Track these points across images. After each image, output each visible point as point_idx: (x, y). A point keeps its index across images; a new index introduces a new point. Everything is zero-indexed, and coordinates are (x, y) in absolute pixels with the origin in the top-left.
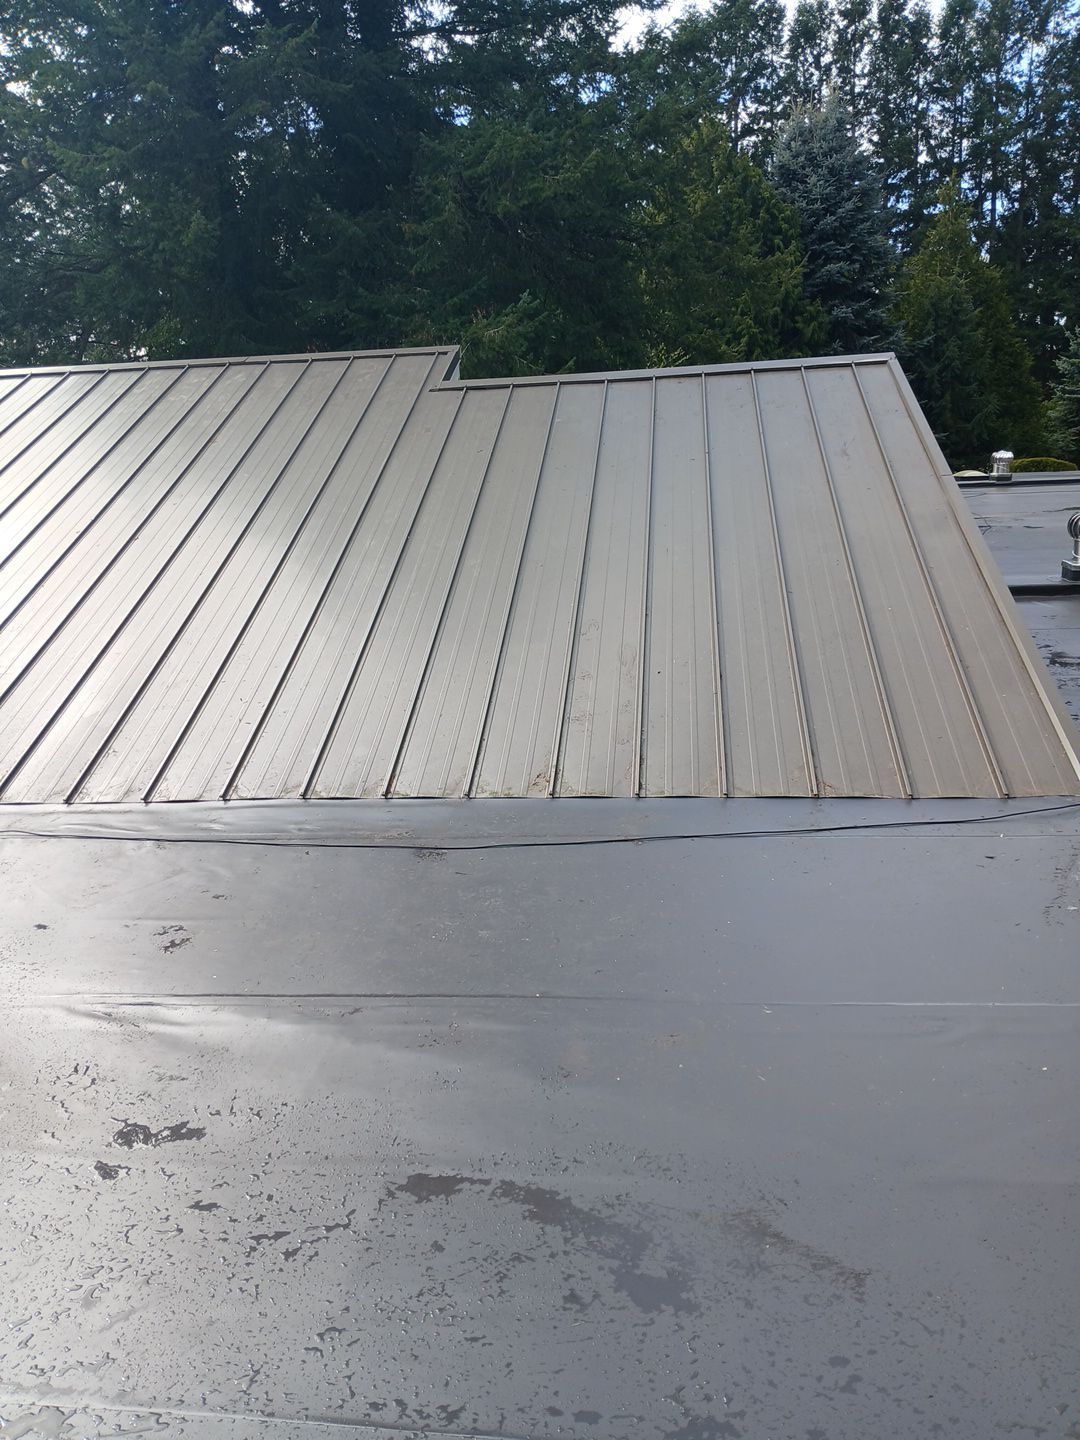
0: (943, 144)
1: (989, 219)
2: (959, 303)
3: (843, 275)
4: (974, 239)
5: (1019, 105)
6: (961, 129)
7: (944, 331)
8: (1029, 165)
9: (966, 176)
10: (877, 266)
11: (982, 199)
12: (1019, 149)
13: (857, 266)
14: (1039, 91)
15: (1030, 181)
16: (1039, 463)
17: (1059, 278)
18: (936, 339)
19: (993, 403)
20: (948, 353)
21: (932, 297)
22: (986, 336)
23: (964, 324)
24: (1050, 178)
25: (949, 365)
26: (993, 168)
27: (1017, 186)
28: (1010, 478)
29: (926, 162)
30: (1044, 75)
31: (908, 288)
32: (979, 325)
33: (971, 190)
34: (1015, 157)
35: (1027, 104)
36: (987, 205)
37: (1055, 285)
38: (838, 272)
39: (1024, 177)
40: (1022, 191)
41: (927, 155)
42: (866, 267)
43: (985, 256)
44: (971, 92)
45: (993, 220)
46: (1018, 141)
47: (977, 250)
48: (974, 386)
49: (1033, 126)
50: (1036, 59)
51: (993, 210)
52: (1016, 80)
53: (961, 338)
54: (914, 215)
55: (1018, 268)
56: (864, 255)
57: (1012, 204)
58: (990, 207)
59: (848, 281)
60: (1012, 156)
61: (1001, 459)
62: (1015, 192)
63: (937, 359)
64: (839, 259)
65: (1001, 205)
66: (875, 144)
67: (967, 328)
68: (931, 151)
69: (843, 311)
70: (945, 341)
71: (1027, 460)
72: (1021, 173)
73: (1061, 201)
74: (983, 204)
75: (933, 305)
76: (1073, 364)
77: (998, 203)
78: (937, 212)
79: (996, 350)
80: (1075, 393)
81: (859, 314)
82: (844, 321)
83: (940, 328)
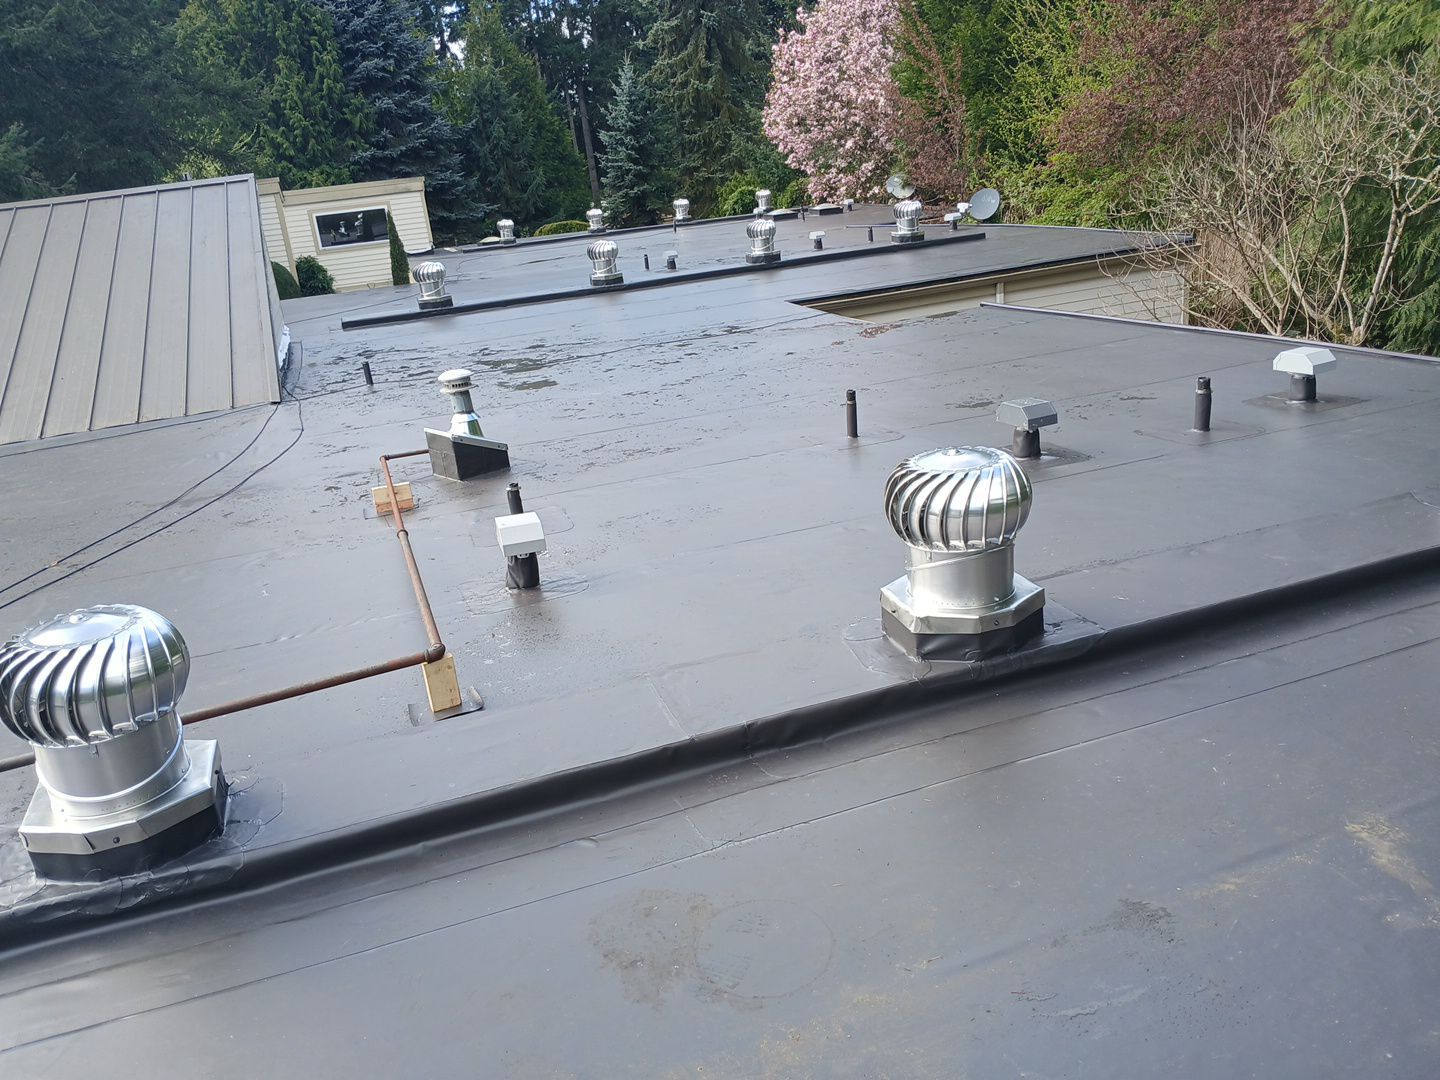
2: (497, 89)
3: (380, 70)
7: (488, 114)
13: (392, 61)
16: (566, 225)
18: (483, 122)
19: (540, 176)
20: (495, 134)
21: (473, 85)
22: (527, 116)
23: (504, 107)
25: (497, 144)
28: (514, 241)
32: (518, 107)
38: (375, 68)
42: (401, 62)
48: (523, 161)
53: (504, 120)
56: (396, 52)
59: (386, 75)
61: (505, 227)
64: (373, 56)
67: (508, 111)
69: (386, 103)
70: (491, 123)
75: (475, 91)
76: (611, 137)
79: (538, 128)
80: (617, 161)
81: (400, 104)
82: (388, 111)
83: (485, 111)
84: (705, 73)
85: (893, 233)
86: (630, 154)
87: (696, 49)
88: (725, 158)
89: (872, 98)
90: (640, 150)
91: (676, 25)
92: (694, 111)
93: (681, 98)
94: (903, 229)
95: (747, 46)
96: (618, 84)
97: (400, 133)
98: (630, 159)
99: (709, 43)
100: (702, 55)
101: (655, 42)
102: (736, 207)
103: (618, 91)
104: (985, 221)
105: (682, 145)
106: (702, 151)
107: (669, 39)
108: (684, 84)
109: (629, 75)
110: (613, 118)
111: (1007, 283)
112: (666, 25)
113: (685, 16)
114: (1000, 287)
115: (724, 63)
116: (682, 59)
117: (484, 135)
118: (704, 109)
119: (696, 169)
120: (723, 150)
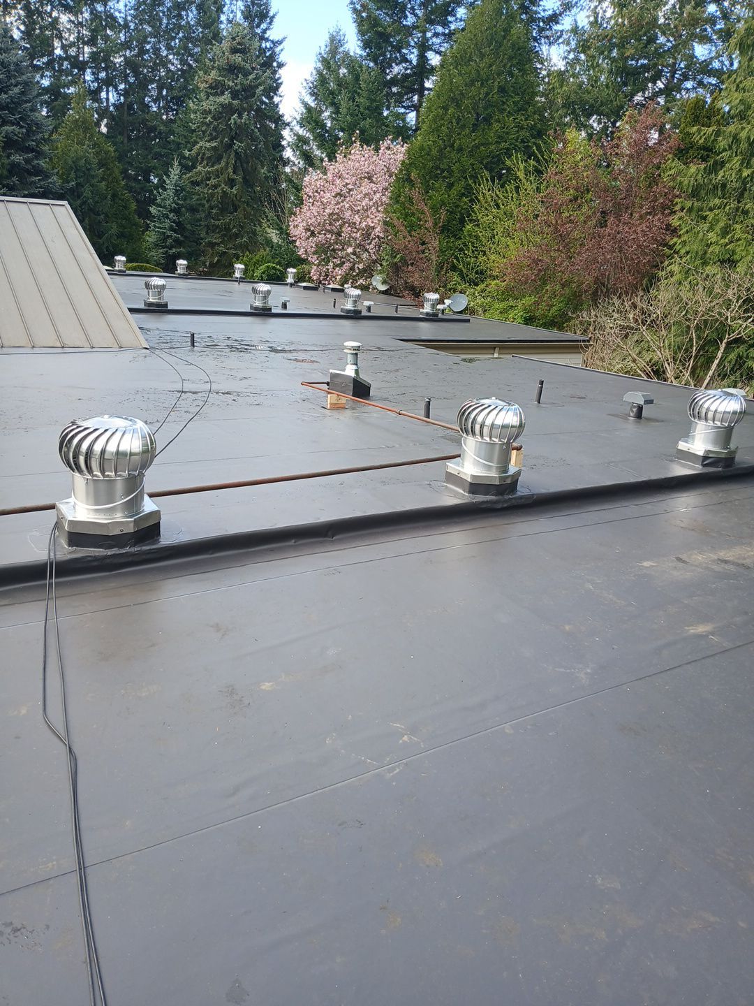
0: (72, 45)
1: (105, 104)
2: (90, 164)
3: (15, 135)
4: (96, 116)
5: (120, 32)
6: (83, 39)
7: (82, 179)
8: (129, 74)
9: (89, 71)
10: (38, 133)
11: (99, 90)
12: (122, 61)
13: (24, 130)
14: (132, 26)
15: (130, 84)
16: (142, 266)
17: (151, 152)
18: (77, 184)
19: (114, 229)
20: (85, 194)
21: (73, 158)
22: (107, 186)
23: (93, 177)
24: (142, 84)
25: (86, 201)
26: (105, 69)
27: (122, 86)
28: (125, 272)
29: (60, 55)
30: (134, 17)
31: (57, 148)
32: (103, 179)
33: (93, 82)
34: (120, 67)
35: (125, 33)
36: (103, 95)
37: (149, 157)
38: (12, 132)
39: (126, 82)
40: (125, 89)
41: (61, 50)
42: (29, 132)
43: (104, 129)
44: (88, 14)
45: (108, 106)
46: (120, 56)
47: (98, 124)
48: (102, 217)
49: (130, 48)
50: (128, 4)
51: (107, 99)
52: (117, 14)
53: (92, 186)
54: (54, 91)
55: (126, 141)
56: (28, 124)
57: (120, 97)
58: (105, 97)
59: (19, 139)
60: (118, 66)
61: (120, 261)
62: (121, 90)
63: (79, 197)
64: (13, 124)
65: (113, 97)
66: (22, 32)
67: (96, 180)
68: (63, 47)
69: (17, 158)
70: (83, 186)
71: (134, 264)
72: (125, 78)
73: (149, 102)
74: (100, 93)
75: (73, 162)
76: (159, 211)
77: (110, 94)
78: (70, 91)
79: (114, 196)
80: (161, 228)
81: (27, 161)
82: (19, 164)
83: (79, 177)
84: (231, 183)
85: (421, 310)
86: (172, 226)
87: (227, 164)
88: (238, 241)
89: (373, 225)
90: (179, 224)
91: (215, 146)
92: (220, 206)
93: (212, 195)
94: (427, 309)
95: (262, 171)
96: (168, 176)
97: (24, 181)
98: (171, 229)
99: (235, 162)
100: (230, 170)
101: (198, 154)
102: (263, 275)
103: (168, 182)
104: (458, 312)
105: (208, 227)
106: (222, 233)
107: (208, 154)
108: (215, 187)
109: (177, 172)
110: (162, 199)
111: (501, 348)
112: (208, 145)
113: (222, 142)
114: (497, 349)
115: (244, 178)
116: (217, 170)
117: (76, 194)
118: (227, 205)
119: (217, 244)
120: (237, 235)
